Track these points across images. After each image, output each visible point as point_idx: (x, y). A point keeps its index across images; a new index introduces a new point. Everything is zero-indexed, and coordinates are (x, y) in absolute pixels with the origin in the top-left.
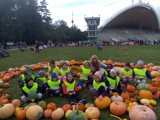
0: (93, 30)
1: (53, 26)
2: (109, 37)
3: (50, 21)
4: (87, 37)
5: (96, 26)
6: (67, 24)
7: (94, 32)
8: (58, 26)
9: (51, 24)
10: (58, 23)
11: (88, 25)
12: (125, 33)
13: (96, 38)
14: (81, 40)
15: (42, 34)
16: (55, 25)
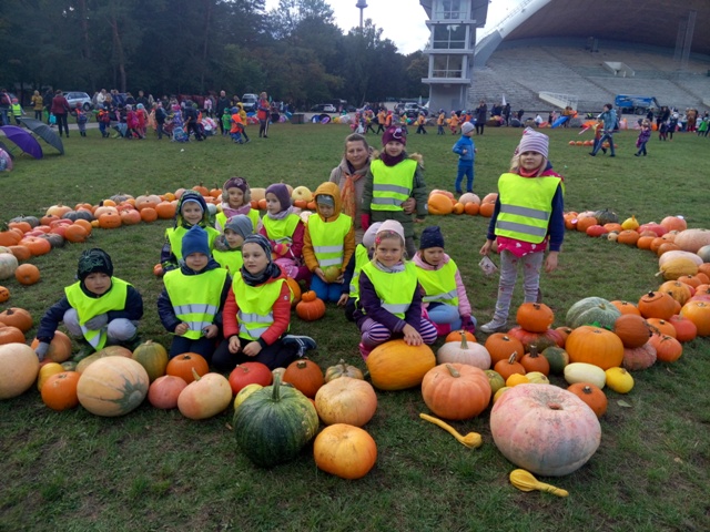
0: (453, 46)
1: (268, 24)
2: (530, 84)
4: (423, 80)
5: (468, 28)
6: (333, 15)
7: (456, 61)
8: (291, 25)
9: (261, 12)
10: (291, 9)
11: (429, 25)
12: (608, 71)
13: (465, 86)
14: (396, 96)
15: (216, 61)
16: (279, 17)
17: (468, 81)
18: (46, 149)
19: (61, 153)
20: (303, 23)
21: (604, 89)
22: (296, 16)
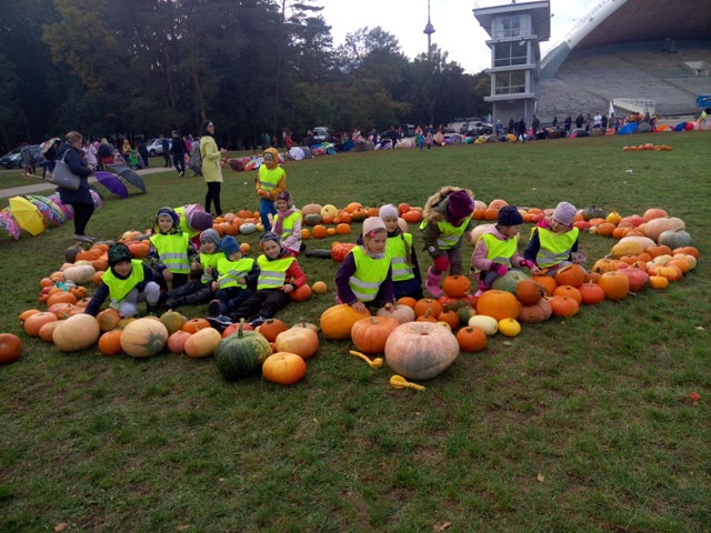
0: (515, 62)
1: (336, 60)
2: (603, 92)
3: (324, 36)
4: (486, 99)
5: (529, 44)
6: (398, 45)
7: (519, 76)
8: (358, 59)
9: (329, 50)
10: (356, 43)
11: (489, 44)
12: (688, 71)
13: (531, 101)
14: (462, 115)
15: (288, 100)
16: (346, 52)
17: (532, 95)
19: (144, 193)
20: (368, 60)
21: (685, 91)
22: (362, 50)
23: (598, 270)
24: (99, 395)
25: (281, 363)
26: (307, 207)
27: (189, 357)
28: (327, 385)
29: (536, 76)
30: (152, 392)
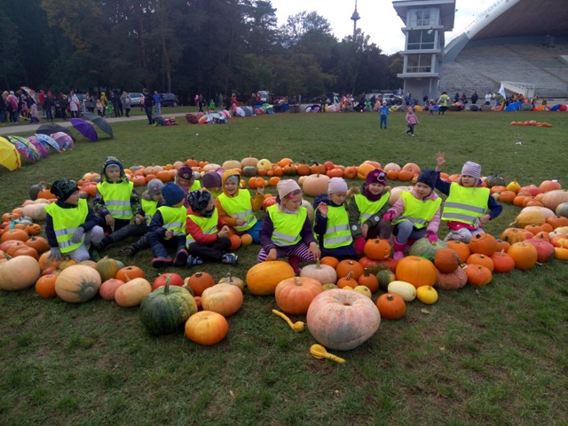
0: (424, 47)
1: (279, 37)
3: (270, 17)
6: (330, 27)
8: (296, 37)
9: (273, 28)
10: (297, 25)
12: (562, 62)
15: (238, 67)
16: (287, 31)
17: (436, 74)
18: (101, 134)
19: (111, 138)
20: (305, 38)
22: (300, 29)
23: (506, 239)
24: (24, 343)
25: (204, 323)
26: (245, 160)
27: (118, 306)
28: (248, 349)
29: (441, 59)
30: (76, 344)
